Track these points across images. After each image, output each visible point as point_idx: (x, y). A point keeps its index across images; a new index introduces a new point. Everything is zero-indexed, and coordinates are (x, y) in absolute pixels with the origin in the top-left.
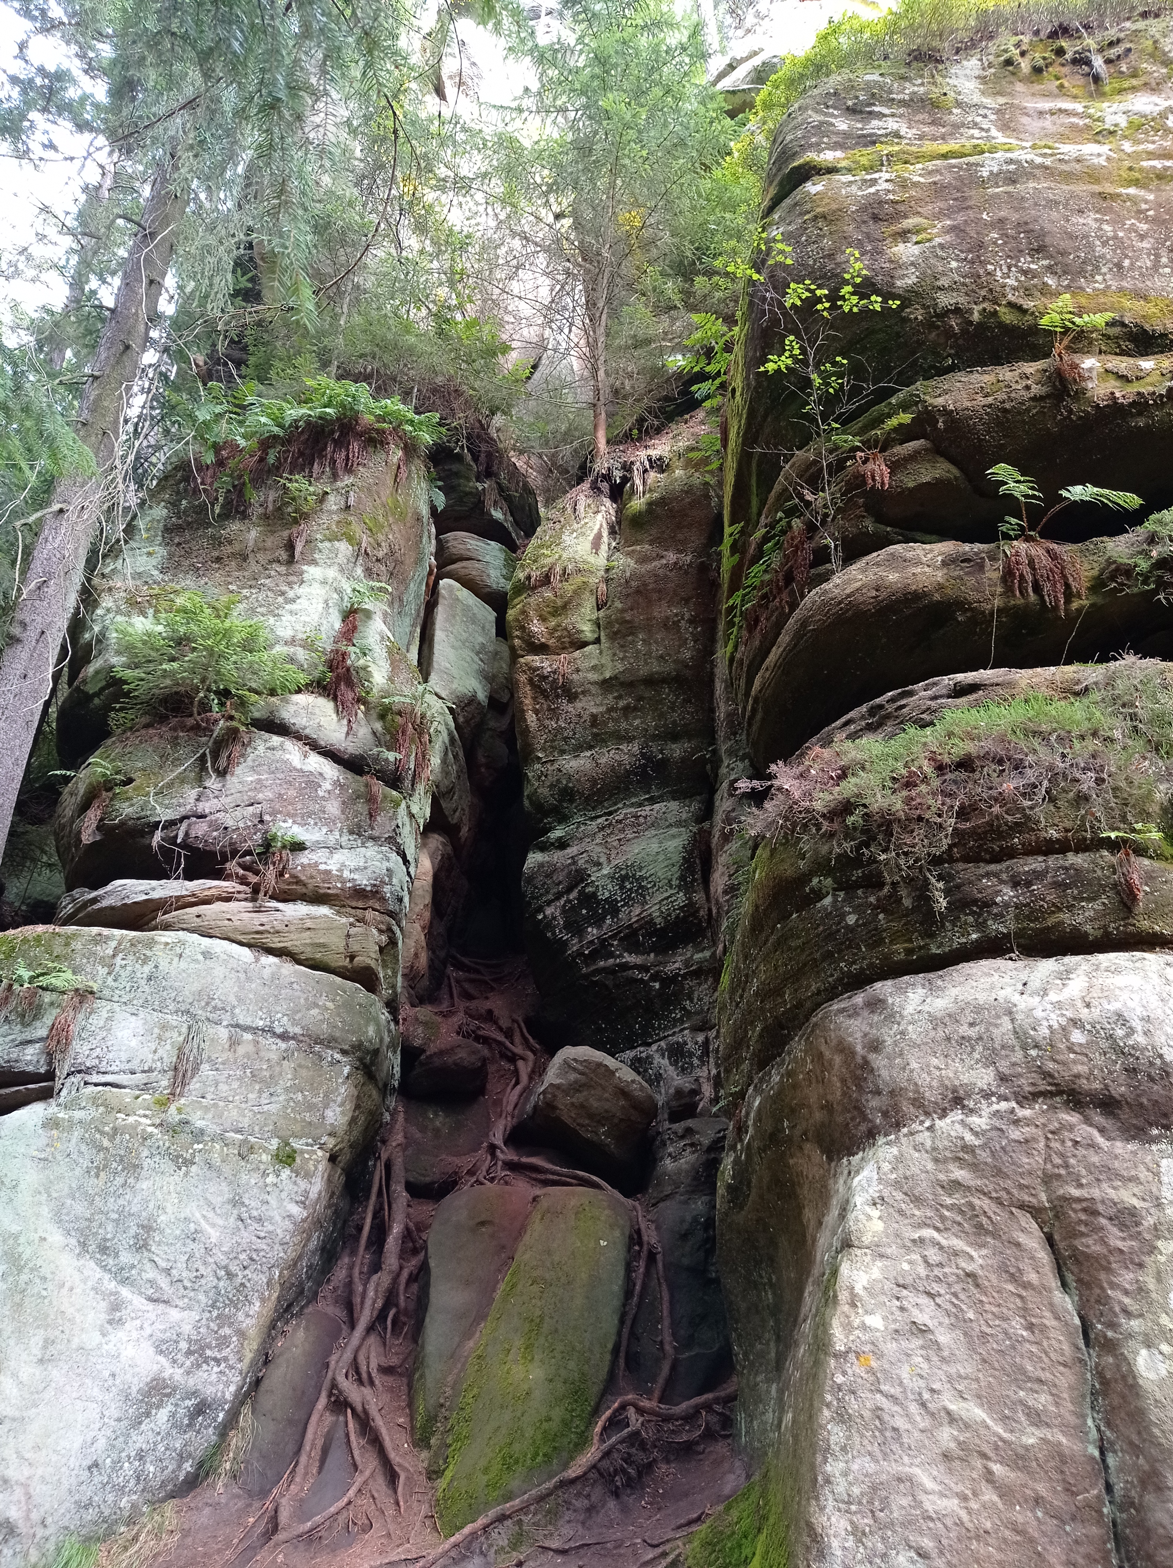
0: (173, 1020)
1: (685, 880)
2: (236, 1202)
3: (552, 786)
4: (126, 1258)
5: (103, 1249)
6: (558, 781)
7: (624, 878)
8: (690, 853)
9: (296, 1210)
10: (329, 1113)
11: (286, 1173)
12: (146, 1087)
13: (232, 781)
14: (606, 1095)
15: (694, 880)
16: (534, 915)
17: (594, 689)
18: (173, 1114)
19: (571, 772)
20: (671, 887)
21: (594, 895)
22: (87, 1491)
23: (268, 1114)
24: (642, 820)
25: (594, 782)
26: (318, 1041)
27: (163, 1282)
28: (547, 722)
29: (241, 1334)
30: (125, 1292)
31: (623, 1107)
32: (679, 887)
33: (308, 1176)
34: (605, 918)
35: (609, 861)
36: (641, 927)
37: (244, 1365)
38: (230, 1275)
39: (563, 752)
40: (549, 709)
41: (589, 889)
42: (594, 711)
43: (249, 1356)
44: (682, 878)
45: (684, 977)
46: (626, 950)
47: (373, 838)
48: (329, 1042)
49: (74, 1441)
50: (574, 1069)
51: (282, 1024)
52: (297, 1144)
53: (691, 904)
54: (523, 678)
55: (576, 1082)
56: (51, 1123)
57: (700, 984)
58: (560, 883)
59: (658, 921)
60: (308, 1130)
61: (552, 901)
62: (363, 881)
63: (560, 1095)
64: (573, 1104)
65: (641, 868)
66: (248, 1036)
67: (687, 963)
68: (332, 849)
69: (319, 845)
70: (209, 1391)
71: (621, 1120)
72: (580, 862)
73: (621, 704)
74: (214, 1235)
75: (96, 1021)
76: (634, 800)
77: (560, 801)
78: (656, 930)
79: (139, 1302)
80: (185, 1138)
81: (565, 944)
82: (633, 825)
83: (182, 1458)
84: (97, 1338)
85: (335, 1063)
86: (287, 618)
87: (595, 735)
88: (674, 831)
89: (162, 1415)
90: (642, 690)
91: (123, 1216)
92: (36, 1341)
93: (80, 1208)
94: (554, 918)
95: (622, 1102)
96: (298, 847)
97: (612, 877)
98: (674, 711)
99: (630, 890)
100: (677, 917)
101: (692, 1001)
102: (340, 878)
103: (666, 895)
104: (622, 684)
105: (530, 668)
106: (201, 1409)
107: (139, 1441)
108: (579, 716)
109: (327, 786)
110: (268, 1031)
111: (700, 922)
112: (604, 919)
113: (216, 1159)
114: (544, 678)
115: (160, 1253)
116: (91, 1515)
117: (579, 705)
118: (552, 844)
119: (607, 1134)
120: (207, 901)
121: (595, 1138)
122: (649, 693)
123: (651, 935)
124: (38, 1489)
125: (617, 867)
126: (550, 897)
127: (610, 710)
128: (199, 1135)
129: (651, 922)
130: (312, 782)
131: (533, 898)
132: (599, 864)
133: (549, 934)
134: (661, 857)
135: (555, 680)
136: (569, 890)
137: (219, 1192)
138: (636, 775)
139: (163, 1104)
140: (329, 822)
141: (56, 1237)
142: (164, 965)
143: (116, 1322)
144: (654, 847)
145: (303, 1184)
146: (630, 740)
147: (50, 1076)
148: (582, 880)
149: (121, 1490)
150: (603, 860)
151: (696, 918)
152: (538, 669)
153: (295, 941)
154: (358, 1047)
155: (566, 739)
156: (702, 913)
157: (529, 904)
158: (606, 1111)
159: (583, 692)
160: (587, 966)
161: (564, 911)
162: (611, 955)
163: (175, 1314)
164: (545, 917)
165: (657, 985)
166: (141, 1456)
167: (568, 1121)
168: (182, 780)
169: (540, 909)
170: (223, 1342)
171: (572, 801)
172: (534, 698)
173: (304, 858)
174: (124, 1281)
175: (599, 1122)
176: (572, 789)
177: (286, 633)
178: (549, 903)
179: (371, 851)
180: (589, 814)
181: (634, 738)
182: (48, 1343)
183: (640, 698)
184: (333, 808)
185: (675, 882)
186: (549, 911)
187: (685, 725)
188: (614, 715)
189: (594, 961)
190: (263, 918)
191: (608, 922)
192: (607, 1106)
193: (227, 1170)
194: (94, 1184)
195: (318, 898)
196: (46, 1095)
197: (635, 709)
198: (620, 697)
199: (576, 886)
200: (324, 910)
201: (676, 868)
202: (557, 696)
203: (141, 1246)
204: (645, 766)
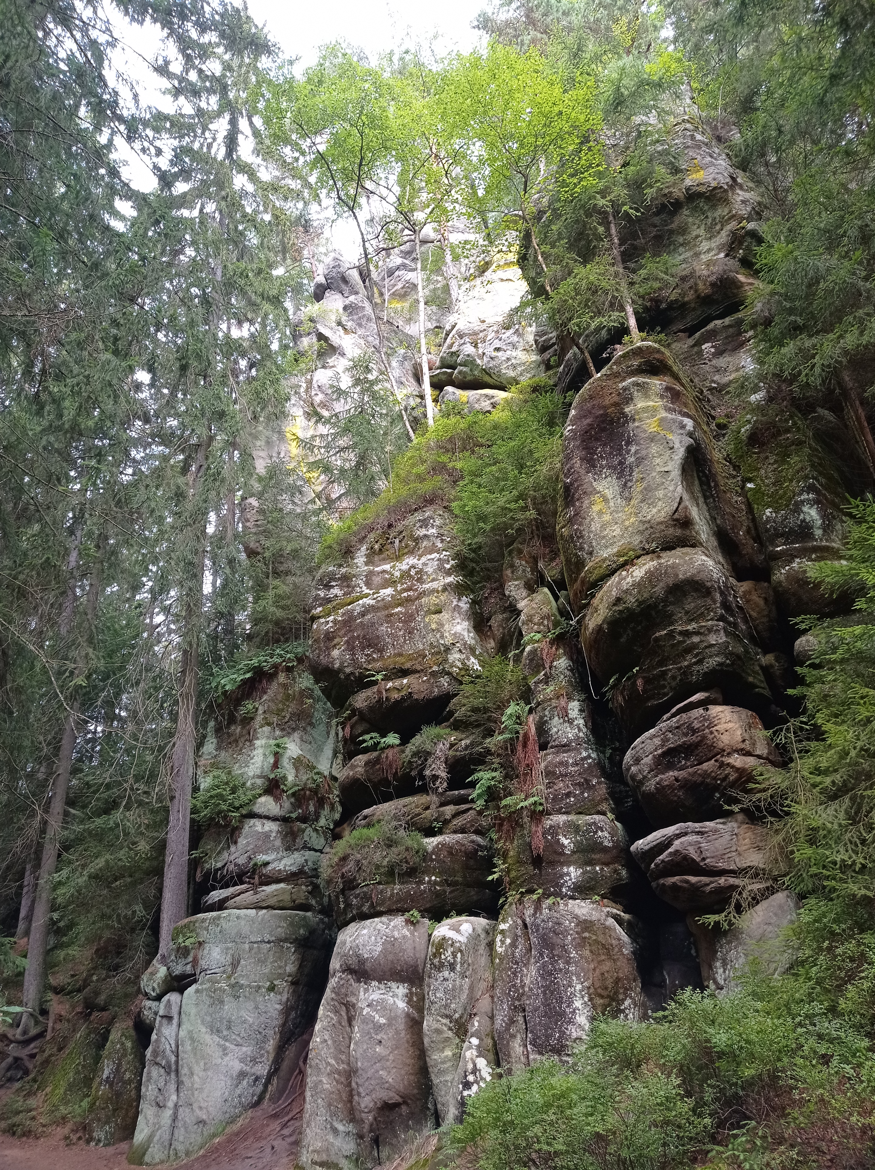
0: (230, 945)
2: (257, 1008)
4: (225, 1033)
5: (218, 1031)
9: (278, 1007)
10: (288, 968)
11: (272, 994)
12: (224, 972)
13: (239, 844)
18: (233, 981)
22: (225, 1109)
23: (264, 974)
26: (281, 941)
27: (239, 1039)
29: (268, 1052)
30: (227, 1044)
33: (280, 993)
37: (270, 1063)
38: (260, 1033)
43: (271, 1059)
47: (296, 850)
48: (285, 940)
49: (218, 1094)
51: (267, 937)
52: (276, 983)
56: (197, 991)
60: (280, 976)
62: (294, 869)
66: (256, 945)
68: (281, 860)
69: (274, 860)
70: (259, 1073)
74: (251, 1020)
75: (206, 952)
79: (232, 1047)
80: (237, 988)
83: (253, 1096)
84: (220, 1060)
85: (288, 948)
86: (252, 766)
89: (245, 1082)
91: (222, 1019)
92: (202, 1064)
93: (208, 1019)
96: (267, 864)
102: (285, 871)
106: (257, 1079)
107: (238, 1092)
109: (274, 834)
110: (263, 941)
113: (247, 994)
115: (235, 1029)
116: (227, 1115)
120: (239, 895)
124: (210, 1109)
128: (241, 987)
130: (267, 835)
137: (250, 1005)
139: (229, 977)
140: (277, 850)
141: (204, 1030)
142: (224, 925)
143: (226, 1055)
145: (279, 997)
147: (195, 974)
149: (235, 1107)
153: (272, 902)
154: (296, 939)
163: (244, 1049)
166: (240, 1096)
168: (223, 849)
170: (262, 1056)
173: (270, 868)
174: (226, 1040)
177: (251, 774)
179: (296, 855)
182: (205, 1064)
184: (278, 843)
190: (258, 896)
193: (252, 997)
194: (211, 1010)
195: (278, 881)
196: (195, 981)
200: (282, 885)
203: (229, 1028)
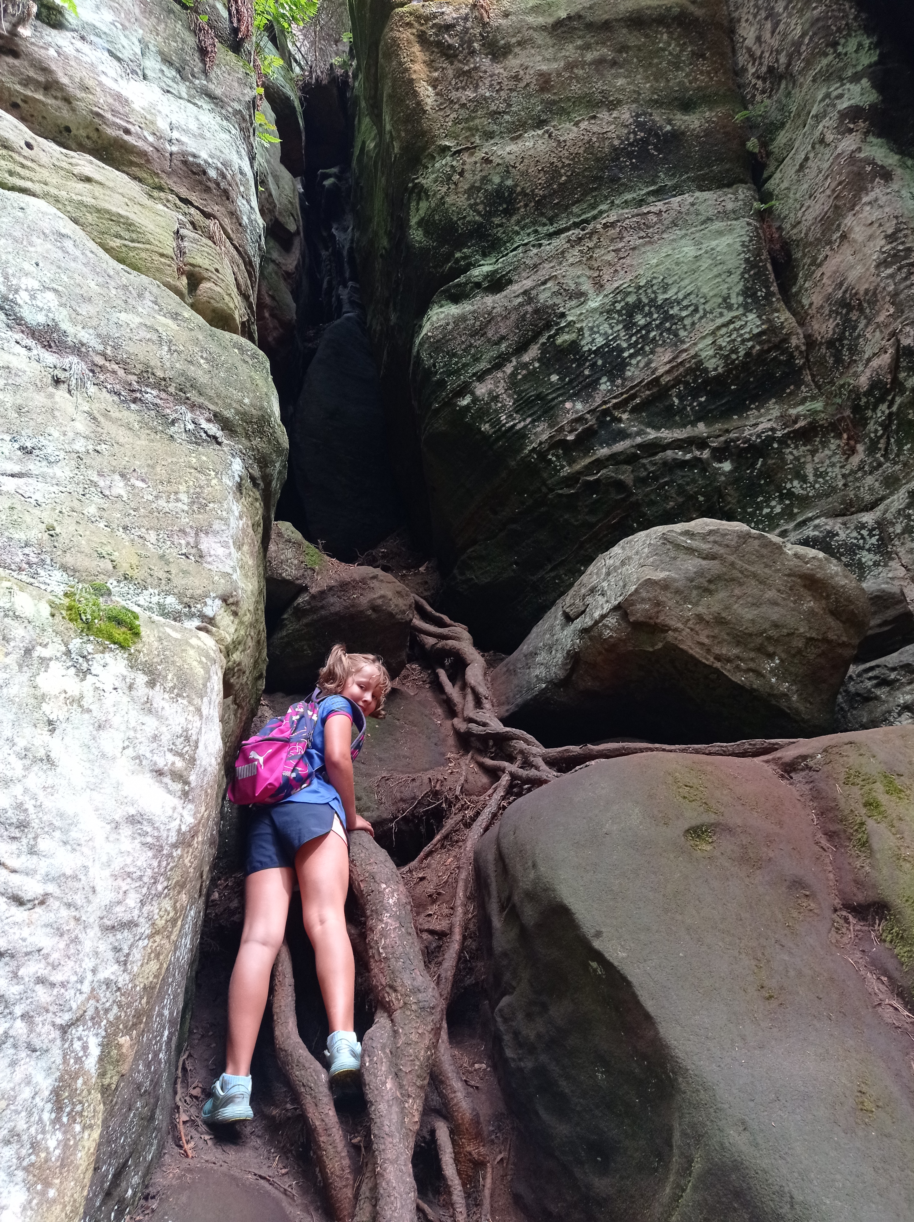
1: (754, 295)
3: (472, 190)
6: (485, 179)
7: (631, 310)
8: (758, 253)
14: (770, 594)
15: (769, 295)
16: (450, 403)
17: (540, 38)
19: (512, 161)
20: (730, 307)
21: (574, 346)
24: (653, 218)
25: (553, 172)
28: (454, 95)
31: (812, 612)
32: (747, 309)
34: (597, 382)
35: (599, 286)
36: (677, 381)
39: (489, 135)
40: (460, 74)
41: (564, 338)
42: (544, 68)
44: (748, 292)
45: (783, 441)
46: (650, 425)
50: (690, 550)
53: (773, 329)
54: (406, 35)
55: (700, 573)
57: (813, 452)
58: (503, 338)
59: (710, 364)
61: (488, 372)
63: (669, 600)
64: (700, 618)
65: (665, 288)
67: (786, 420)
71: (810, 640)
72: (542, 297)
73: (589, 56)
76: (628, 196)
77: (488, 216)
78: (708, 381)
81: (522, 436)
82: (638, 228)
87: (549, 106)
88: (718, 225)
90: (624, 35)
94: (495, 398)
95: (809, 604)
97: (608, 312)
98: (678, 68)
99: (647, 326)
100: (748, 354)
101: (803, 479)
103: (720, 321)
104: (590, 26)
105: (418, 18)
108: (516, 78)
111: (791, 356)
112: (594, 384)
114: (448, 27)
117: (513, 62)
118: (478, 285)
119: (782, 673)
121: (757, 683)
122: (634, 39)
123: (695, 393)
125: (617, 291)
126: (483, 365)
127: (570, 66)
129: (698, 368)
131: (450, 373)
132: (580, 295)
133: (485, 427)
134: (705, 263)
135: (466, 30)
136: (522, 348)
138: (630, 155)
144: (689, 250)
146: (613, 105)
148: (548, 326)
150: (587, 286)
151: (784, 351)
152: (434, 16)
155: (495, 115)
156: (794, 341)
157: (442, 384)
158: (776, 626)
159: (519, 43)
160: (571, 462)
161: (513, 382)
162: (623, 435)
164: (475, 400)
165: (727, 466)
167: (697, 652)
169: (464, 389)
171: (509, 213)
172: (430, 64)
175: (760, 649)
176: (512, 190)
178: (481, 377)
180: (543, 230)
181: (619, 102)
183: (623, 48)
185: (735, 300)
186: (481, 390)
187: (699, 88)
188: (580, 72)
189: (587, 451)
191: (603, 387)
192: (775, 613)
197: (614, 63)
198: (587, 47)
199: (534, 339)
201: (735, 277)
202: (473, 53)
204: (645, 142)
